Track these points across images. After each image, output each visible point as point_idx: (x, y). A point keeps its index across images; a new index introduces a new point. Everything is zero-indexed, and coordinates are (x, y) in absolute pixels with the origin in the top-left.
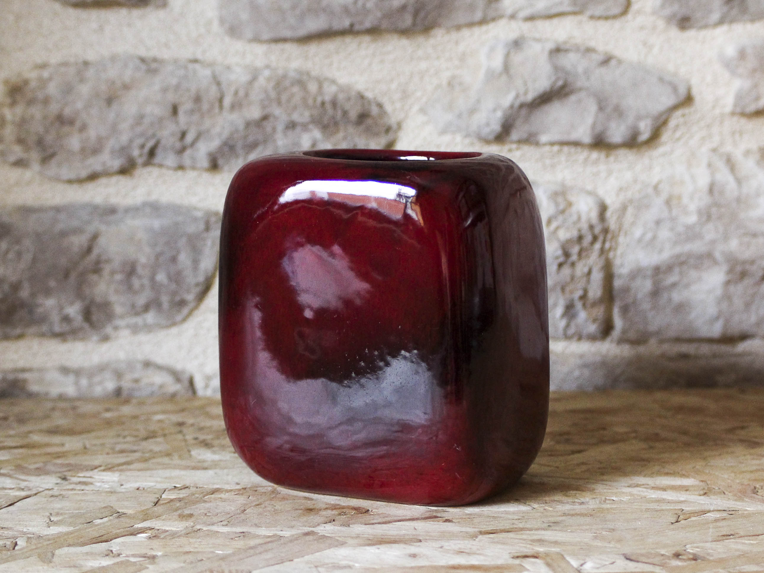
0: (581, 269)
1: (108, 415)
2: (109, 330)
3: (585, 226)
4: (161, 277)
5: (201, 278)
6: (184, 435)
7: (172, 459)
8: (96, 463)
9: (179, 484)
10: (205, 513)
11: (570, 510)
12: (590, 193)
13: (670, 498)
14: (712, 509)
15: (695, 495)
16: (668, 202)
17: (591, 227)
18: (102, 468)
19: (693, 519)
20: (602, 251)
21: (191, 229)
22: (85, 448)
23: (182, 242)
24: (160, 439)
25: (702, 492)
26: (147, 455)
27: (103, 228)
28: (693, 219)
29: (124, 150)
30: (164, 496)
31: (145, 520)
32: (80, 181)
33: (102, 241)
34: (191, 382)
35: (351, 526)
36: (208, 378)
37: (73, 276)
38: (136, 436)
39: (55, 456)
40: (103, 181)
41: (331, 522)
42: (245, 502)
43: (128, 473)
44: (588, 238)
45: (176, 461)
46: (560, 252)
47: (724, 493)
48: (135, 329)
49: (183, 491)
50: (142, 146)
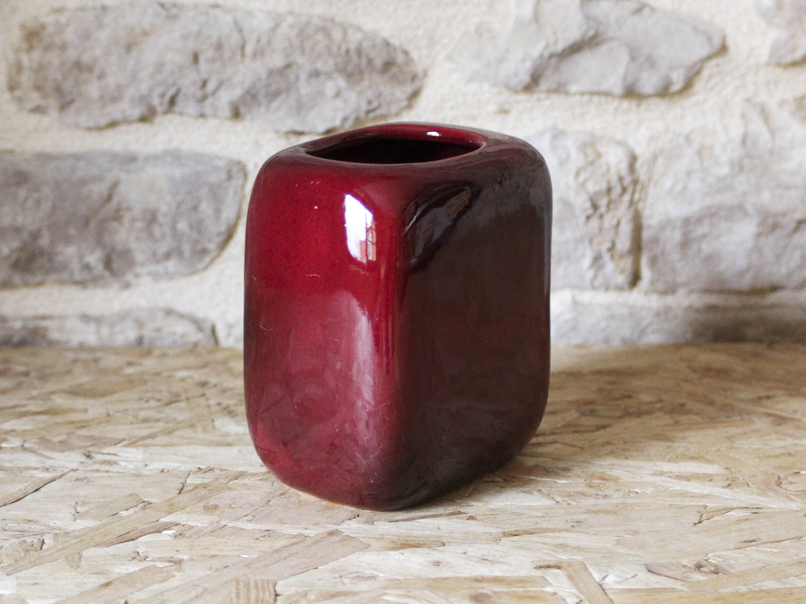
0: (609, 221)
1: (130, 371)
2: (130, 277)
3: (614, 179)
4: (182, 226)
5: (223, 228)
6: (208, 399)
7: (196, 432)
8: (121, 436)
9: (204, 465)
10: (230, 504)
11: (594, 505)
12: (620, 143)
13: (694, 491)
14: (735, 506)
15: (718, 486)
16: (699, 153)
17: (621, 179)
18: (125, 443)
19: (716, 518)
20: (632, 203)
21: (213, 178)
22: (109, 415)
23: (204, 192)
24: (183, 404)
25: (726, 484)
26: (171, 425)
27: (123, 176)
28: (725, 170)
29: (143, 99)
30: (189, 481)
31: (170, 513)
32: (99, 129)
33: (122, 189)
34: (213, 331)
35: (375, 523)
36: (230, 326)
37: (93, 224)
38: (159, 400)
39: (78, 425)
40: (123, 128)
41: (355, 518)
42: (269, 490)
43: (153, 450)
44: (617, 190)
45: (200, 435)
46: (588, 205)
47: (748, 484)
48: (156, 277)
49: (207, 475)
50: (163, 95)
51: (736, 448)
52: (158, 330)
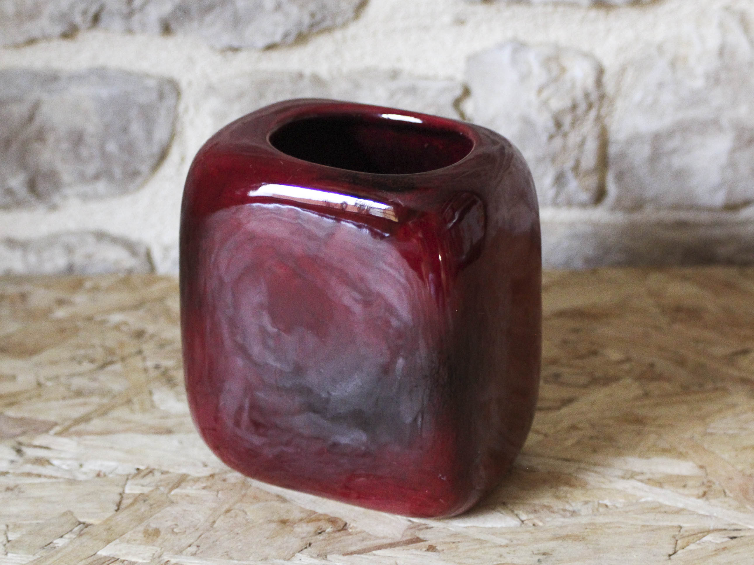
0: (573, 139)
1: (60, 313)
2: (56, 199)
3: (579, 94)
4: (112, 147)
5: (156, 149)
6: (144, 359)
7: (132, 411)
8: (52, 417)
9: (143, 465)
10: (172, 527)
11: (561, 527)
12: (587, 55)
13: (667, 503)
14: (712, 528)
15: (693, 495)
16: (673, 64)
17: (587, 95)
18: (57, 429)
20: (598, 118)
21: (143, 99)
22: (39, 384)
23: (134, 113)
24: (118, 367)
25: (701, 491)
26: (106, 401)
27: (45, 96)
28: (699, 83)
29: (63, 17)
30: (127, 491)
31: (109, 542)
32: (17, 46)
33: (45, 109)
34: (149, 256)
35: (328, 557)
36: (166, 249)
37: (14, 147)
38: (93, 361)
39: (7, 401)
40: (42, 45)
41: (306, 548)
42: (214, 505)
44: (583, 106)
45: (138, 417)
46: (551, 124)
47: (725, 492)
48: (85, 198)
49: (148, 479)
50: (85, 13)
51: (711, 434)
52: (89, 256)
